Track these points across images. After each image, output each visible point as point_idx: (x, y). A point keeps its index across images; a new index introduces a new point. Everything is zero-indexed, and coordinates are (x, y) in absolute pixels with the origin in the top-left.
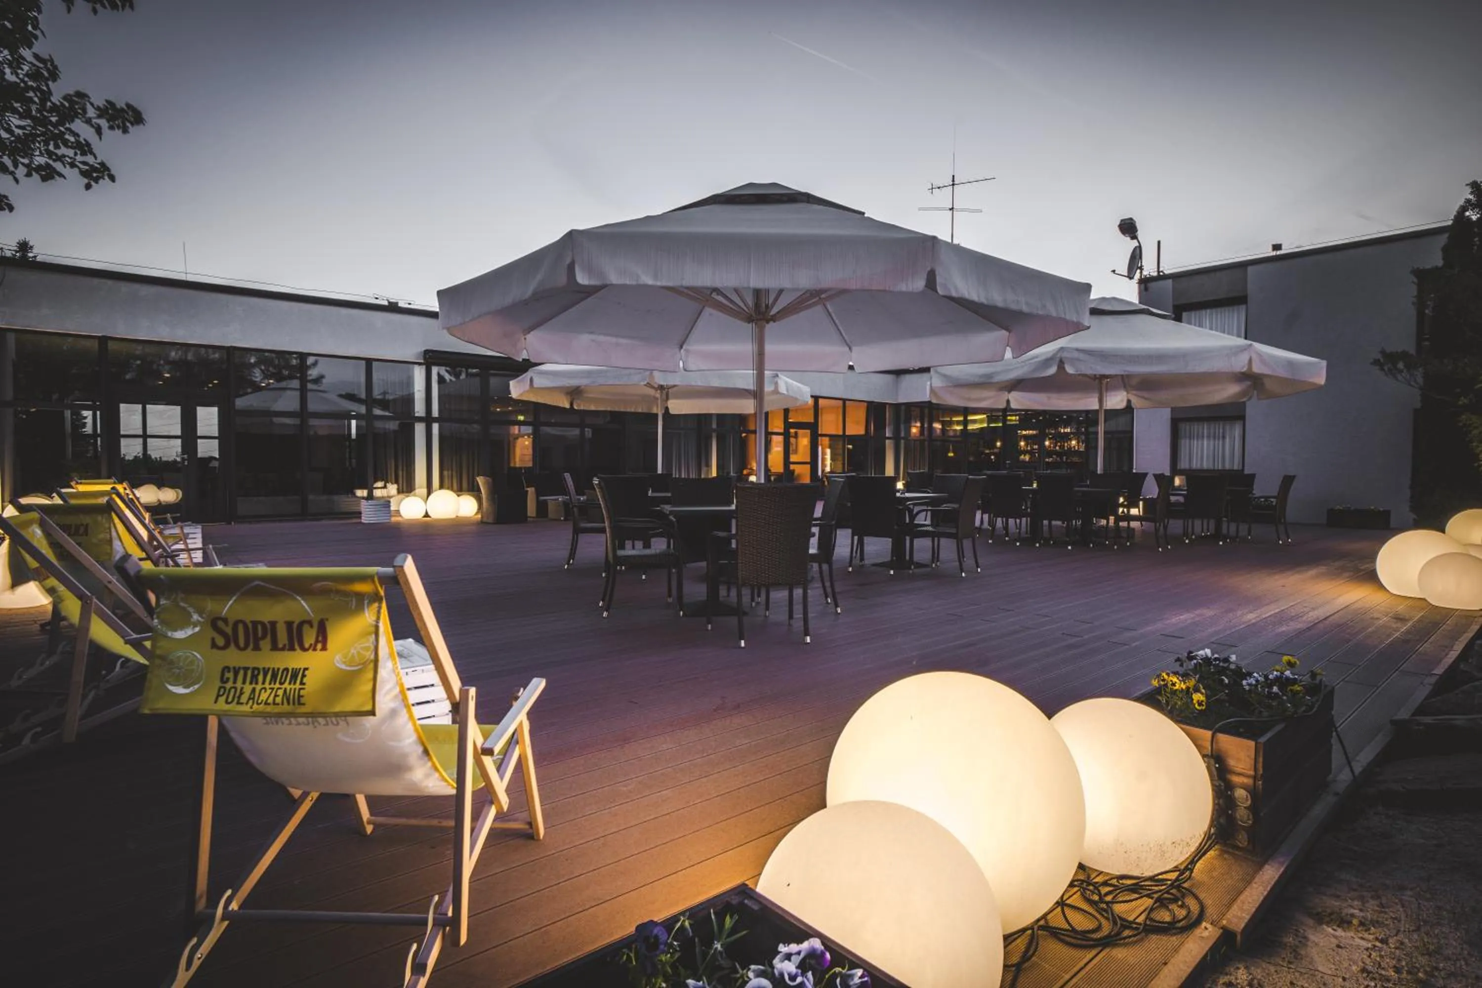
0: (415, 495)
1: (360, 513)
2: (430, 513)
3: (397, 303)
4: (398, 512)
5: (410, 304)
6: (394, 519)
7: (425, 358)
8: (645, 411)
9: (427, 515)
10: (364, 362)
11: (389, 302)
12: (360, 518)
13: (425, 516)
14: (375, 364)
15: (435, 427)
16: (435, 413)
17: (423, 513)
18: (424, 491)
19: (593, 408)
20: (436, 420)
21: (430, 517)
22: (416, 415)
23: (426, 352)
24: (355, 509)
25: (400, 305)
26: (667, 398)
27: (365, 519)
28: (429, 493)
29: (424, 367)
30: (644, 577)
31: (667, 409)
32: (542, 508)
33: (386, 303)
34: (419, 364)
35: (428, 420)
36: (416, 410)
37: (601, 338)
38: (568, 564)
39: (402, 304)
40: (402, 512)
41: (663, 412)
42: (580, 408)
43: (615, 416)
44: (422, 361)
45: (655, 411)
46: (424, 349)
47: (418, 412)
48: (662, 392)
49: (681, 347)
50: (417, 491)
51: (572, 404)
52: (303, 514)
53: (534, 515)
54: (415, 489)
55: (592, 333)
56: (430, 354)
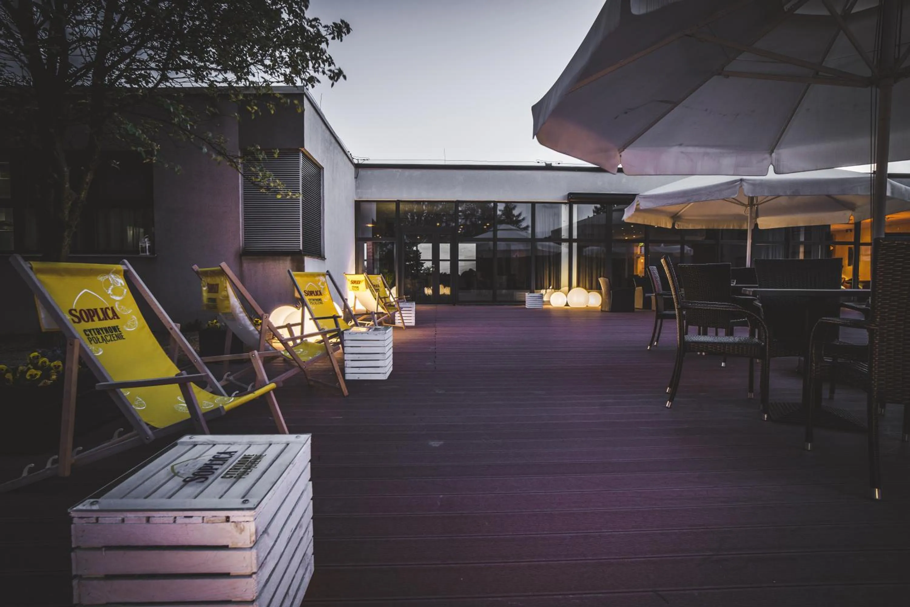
0: (561, 291)
1: (525, 302)
2: (569, 304)
3: (551, 164)
4: (549, 302)
5: (559, 164)
6: (545, 307)
7: (568, 199)
8: (737, 228)
9: (567, 305)
10: (530, 205)
11: (546, 164)
12: (525, 304)
13: (566, 306)
14: (537, 205)
15: (575, 245)
16: (575, 235)
17: (565, 303)
18: (567, 288)
19: (690, 227)
20: (575, 241)
21: (568, 306)
22: (563, 237)
23: (570, 194)
24: (522, 299)
25: (553, 165)
26: (757, 216)
27: (527, 306)
28: (569, 290)
29: (568, 205)
30: (723, 364)
31: (756, 225)
32: (647, 302)
33: (544, 165)
34: (565, 203)
35: (570, 240)
36: (563, 234)
37: (690, 149)
38: (651, 344)
39: (554, 164)
40: (552, 302)
41: (753, 227)
42: (679, 228)
43: (711, 234)
44: (567, 201)
45: (745, 227)
46: (568, 193)
47: (564, 235)
48: (751, 209)
49: (772, 152)
50: (562, 289)
51: (673, 225)
52: (495, 301)
53: (641, 307)
54: (561, 288)
55: (681, 145)
56: (572, 196)
